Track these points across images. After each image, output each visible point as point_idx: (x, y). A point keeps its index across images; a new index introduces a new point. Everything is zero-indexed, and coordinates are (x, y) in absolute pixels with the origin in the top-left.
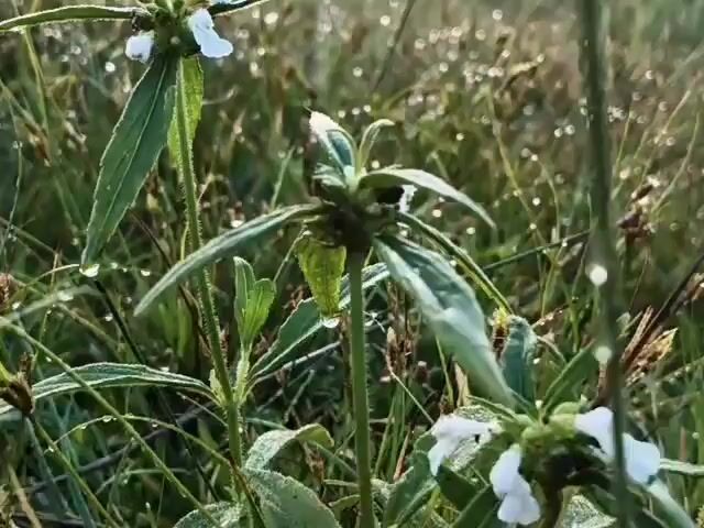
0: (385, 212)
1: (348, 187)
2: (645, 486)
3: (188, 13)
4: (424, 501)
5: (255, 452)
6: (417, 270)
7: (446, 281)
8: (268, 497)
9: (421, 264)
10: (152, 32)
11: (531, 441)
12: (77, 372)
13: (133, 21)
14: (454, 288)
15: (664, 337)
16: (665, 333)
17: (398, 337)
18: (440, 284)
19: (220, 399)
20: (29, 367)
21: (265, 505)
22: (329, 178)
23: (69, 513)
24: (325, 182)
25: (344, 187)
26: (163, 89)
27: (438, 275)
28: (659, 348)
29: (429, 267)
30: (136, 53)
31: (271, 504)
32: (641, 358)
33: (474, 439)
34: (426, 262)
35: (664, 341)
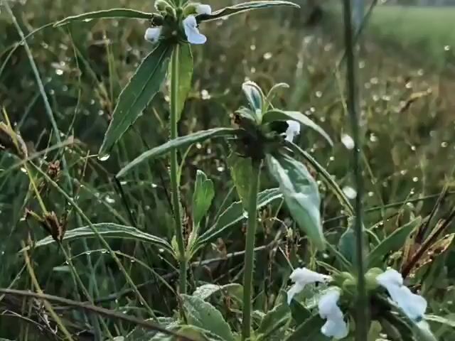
0: (276, 138)
1: (256, 121)
2: (414, 322)
3: (184, 18)
4: (282, 324)
5: (197, 294)
6: (287, 171)
7: (303, 178)
8: (193, 312)
9: (290, 168)
10: (161, 27)
11: (348, 287)
12: (95, 226)
13: (152, 20)
14: (306, 182)
15: (446, 238)
16: (447, 236)
17: (294, 234)
18: (299, 178)
19: (177, 255)
20: (65, 218)
21: (190, 317)
22: (244, 112)
23: (88, 325)
24: (242, 115)
25: (253, 119)
26: (162, 60)
27: (299, 174)
28: (443, 245)
29: (295, 170)
30: (151, 37)
31: (193, 316)
32: (430, 250)
33: (315, 284)
34: (293, 167)
35: (446, 241)
